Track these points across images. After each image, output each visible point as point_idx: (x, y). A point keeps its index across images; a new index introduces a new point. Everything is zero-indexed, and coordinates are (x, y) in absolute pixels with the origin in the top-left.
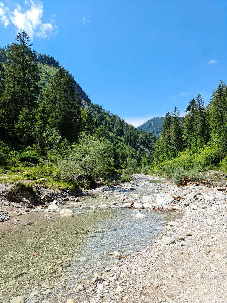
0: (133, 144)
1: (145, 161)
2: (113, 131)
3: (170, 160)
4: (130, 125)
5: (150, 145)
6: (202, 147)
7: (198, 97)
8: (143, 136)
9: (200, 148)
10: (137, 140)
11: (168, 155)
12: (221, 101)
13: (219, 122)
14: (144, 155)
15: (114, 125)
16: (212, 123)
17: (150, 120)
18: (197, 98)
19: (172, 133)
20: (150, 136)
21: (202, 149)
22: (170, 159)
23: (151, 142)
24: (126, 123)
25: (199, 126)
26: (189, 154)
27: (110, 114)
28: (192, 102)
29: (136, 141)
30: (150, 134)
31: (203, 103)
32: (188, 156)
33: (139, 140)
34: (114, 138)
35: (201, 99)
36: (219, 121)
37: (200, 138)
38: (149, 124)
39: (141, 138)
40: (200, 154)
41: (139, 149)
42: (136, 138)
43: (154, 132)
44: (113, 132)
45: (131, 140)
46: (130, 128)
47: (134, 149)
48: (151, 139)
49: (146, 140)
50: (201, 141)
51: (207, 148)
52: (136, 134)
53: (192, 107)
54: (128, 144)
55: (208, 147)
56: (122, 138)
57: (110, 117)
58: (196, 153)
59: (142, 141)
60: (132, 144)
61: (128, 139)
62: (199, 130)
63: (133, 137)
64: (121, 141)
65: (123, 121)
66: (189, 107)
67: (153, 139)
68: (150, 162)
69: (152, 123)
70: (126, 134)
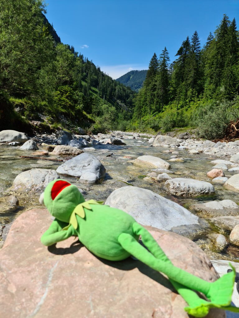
0: (110, 98)
1: (122, 117)
2: (86, 80)
3: (153, 115)
4: (106, 75)
5: (128, 100)
6: (192, 101)
7: (194, 35)
8: (120, 89)
9: (190, 101)
10: (114, 94)
11: (151, 109)
12: (224, 41)
13: (217, 69)
14: (121, 111)
15: (88, 73)
16: (207, 71)
17: (129, 73)
18: (193, 37)
19: (158, 82)
20: (128, 90)
21: (192, 103)
22: (153, 113)
23: (129, 97)
24: (103, 72)
25: (192, 74)
26: (176, 109)
27: (84, 59)
28: (186, 43)
29: (112, 94)
30: (129, 88)
31: (200, 44)
32: (174, 110)
33: (116, 93)
34: (87, 88)
35: (198, 39)
36: (217, 67)
37: (191, 90)
38: (127, 77)
39: (118, 91)
40: (189, 109)
41: (115, 104)
42: (113, 91)
43: (132, 86)
44: (86, 82)
45: (107, 92)
46: (106, 78)
47: (110, 104)
48: (130, 93)
49: (124, 94)
50: (192, 92)
51: (199, 102)
52: (113, 85)
53: (184, 49)
54: (103, 97)
55: (199, 100)
56: (97, 90)
57: (83, 62)
58: (185, 108)
59: (119, 95)
60: (108, 97)
61: (104, 91)
62: (191, 79)
63: (109, 89)
64: (96, 92)
65: (99, 69)
66: (181, 49)
67: (131, 94)
68: (126, 119)
69: (130, 76)
70: (102, 84)
